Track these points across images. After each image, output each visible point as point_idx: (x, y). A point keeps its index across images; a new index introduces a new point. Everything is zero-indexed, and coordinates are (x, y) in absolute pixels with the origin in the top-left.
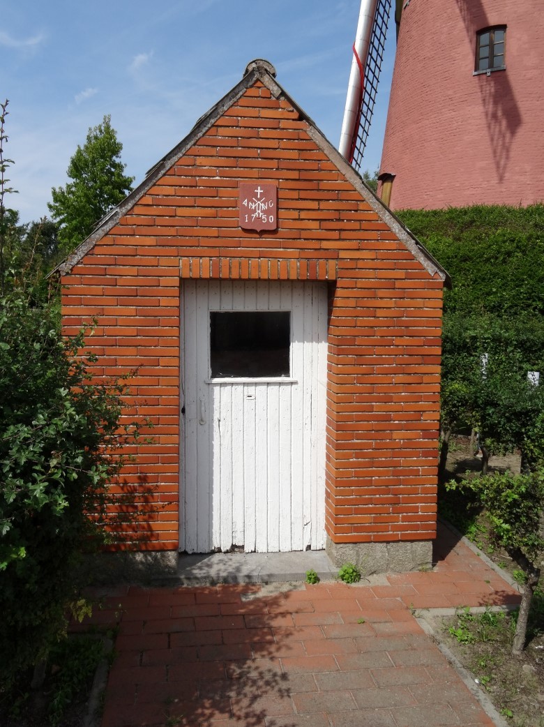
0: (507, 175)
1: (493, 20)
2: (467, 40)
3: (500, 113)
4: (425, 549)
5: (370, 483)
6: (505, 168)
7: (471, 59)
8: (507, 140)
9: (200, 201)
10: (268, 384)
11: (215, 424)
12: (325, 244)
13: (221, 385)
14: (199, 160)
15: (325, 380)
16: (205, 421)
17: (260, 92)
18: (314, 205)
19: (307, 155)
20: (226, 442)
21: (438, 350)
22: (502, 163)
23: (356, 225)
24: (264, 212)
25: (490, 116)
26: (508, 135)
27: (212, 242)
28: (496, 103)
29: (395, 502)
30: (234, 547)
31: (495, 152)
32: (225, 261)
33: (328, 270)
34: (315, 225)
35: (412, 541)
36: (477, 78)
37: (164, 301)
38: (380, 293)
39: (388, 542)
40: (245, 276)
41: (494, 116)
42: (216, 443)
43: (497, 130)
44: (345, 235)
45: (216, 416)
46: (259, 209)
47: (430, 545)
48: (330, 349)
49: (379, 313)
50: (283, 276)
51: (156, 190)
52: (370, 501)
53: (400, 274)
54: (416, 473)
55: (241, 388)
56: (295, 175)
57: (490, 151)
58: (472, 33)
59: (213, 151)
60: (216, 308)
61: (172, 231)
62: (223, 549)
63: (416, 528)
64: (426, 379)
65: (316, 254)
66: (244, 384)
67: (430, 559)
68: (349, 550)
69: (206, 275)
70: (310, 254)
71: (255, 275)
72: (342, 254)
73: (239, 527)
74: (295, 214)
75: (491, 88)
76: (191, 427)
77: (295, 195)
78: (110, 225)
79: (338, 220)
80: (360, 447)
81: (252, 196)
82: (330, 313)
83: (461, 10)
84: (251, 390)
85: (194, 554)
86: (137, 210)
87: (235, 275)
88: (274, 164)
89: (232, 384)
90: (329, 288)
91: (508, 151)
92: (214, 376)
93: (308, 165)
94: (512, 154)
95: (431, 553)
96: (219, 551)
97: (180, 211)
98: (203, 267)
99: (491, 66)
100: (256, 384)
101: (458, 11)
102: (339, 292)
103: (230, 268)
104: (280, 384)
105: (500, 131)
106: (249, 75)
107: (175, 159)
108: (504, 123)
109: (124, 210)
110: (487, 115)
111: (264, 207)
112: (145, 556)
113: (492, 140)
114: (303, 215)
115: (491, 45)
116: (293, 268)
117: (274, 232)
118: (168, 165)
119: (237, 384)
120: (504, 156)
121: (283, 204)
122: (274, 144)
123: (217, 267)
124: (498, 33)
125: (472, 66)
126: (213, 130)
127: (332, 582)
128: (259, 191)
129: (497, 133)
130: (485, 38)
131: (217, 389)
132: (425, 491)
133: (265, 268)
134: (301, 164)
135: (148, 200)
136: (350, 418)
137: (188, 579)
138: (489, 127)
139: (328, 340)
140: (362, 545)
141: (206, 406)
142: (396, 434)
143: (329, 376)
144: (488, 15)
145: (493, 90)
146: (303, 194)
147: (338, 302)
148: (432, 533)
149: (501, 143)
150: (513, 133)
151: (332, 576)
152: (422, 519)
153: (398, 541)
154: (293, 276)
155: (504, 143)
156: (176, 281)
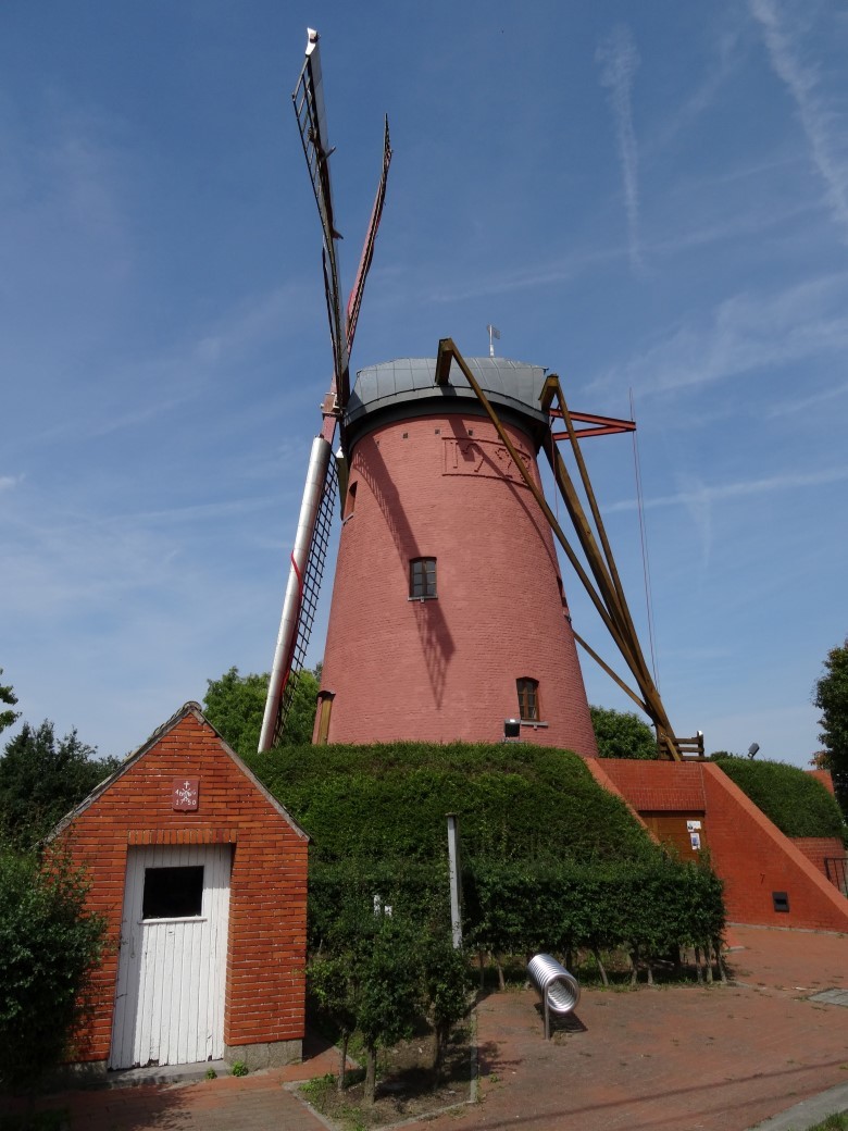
0: (445, 701)
1: (424, 552)
2: (401, 567)
3: (434, 639)
4: (296, 1047)
5: (256, 994)
6: (441, 694)
7: (405, 586)
8: (443, 666)
9: (146, 792)
10: (185, 922)
11: (143, 957)
12: (230, 818)
13: (150, 924)
14: (147, 765)
15: (227, 917)
16: (135, 955)
17: (191, 721)
18: (223, 792)
19: (220, 759)
20: (150, 971)
21: (305, 890)
22: (439, 689)
23: (250, 805)
24: (190, 798)
25: (425, 641)
26: (443, 661)
27: (152, 819)
28: (430, 629)
29: (275, 1010)
30: (151, 1061)
31: (431, 677)
32: (160, 832)
33: (231, 836)
34: (223, 806)
35: (287, 1040)
36: (411, 604)
37: (115, 862)
38: (266, 851)
39: (269, 1042)
40: (173, 842)
41: (429, 641)
42: (142, 972)
43: (433, 655)
44: (243, 811)
45: (144, 951)
46: (186, 796)
47: (300, 1043)
48: (231, 893)
49: (265, 865)
50: (200, 841)
51: (117, 785)
52: (257, 1009)
53: (280, 837)
54: (290, 984)
55: (164, 926)
56: (211, 773)
57: (427, 675)
58: (406, 561)
59: (158, 758)
60: (150, 865)
61: (126, 812)
62: (142, 1064)
63: (291, 1029)
64: (297, 911)
65: (224, 825)
66: (167, 923)
67: (300, 1054)
68: (240, 1051)
69: (146, 842)
70: (219, 825)
71: (180, 841)
72: (241, 825)
73: (156, 1044)
74: (210, 799)
75: (424, 615)
76: (124, 960)
77: (211, 786)
78: (83, 809)
79: (239, 802)
80: (249, 967)
81: (181, 787)
82: (232, 866)
83: (395, 539)
84: (172, 927)
85: (118, 1070)
86: (102, 799)
87: (167, 842)
88: (198, 766)
89: (158, 923)
90: (231, 849)
91: (444, 676)
92: (144, 918)
93: (220, 766)
94: (448, 680)
95: (301, 1050)
96: (138, 1066)
97: (132, 799)
98: (144, 836)
99: (425, 594)
100: (176, 923)
101: (392, 539)
102: (238, 851)
103: (164, 837)
104: (194, 922)
105: (435, 657)
106: (184, 710)
107: (132, 764)
108: (439, 649)
109: (94, 799)
110: (422, 640)
111: (189, 794)
112: (83, 1067)
113: (428, 665)
114: (216, 799)
115: (424, 574)
116: (206, 834)
117: (196, 811)
118: (127, 768)
119: (162, 923)
120: (440, 682)
121: (202, 792)
122: (198, 753)
123: (155, 837)
124: (429, 564)
125: (407, 591)
126: (159, 745)
127: (226, 1077)
128: (187, 784)
129: (432, 658)
130: (418, 566)
131: (146, 928)
132: (297, 998)
133: (189, 836)
134: (215, 765)
135: (111, 791)
136: (244, 944)
137: (115, 1082)
138: (425, 652)
139: (231, 886)
140: (250, 1046)
141: (137, 941)
142: (276, 955)
143: (230, 913)
144: (419, 547)
145: (427, 616)
146: (216, 785)
147: (237, 858)
148: (301, 1032)
149: (436, 668)
150: (448, 659)
151: (227, 1072)
152: (295, 1021)
153: (277, 1041)
154: (207, 841)
155: (439, 670)
156: (125, 847)
